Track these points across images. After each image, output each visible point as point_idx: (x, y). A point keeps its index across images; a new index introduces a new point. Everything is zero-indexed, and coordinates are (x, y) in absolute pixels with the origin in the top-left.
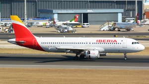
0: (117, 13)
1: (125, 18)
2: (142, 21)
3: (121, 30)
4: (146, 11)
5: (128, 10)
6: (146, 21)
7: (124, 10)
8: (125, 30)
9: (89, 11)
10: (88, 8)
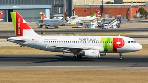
0: (45, 9)
1: (53, 14)
2: (71, 17)
3: (49, 27)
4: (76, 7)
5: (56, 6)
6: (75, 18)
7: (52, 6)
8: (53, 27)
9: (14, 7)
10: (13, 4)
